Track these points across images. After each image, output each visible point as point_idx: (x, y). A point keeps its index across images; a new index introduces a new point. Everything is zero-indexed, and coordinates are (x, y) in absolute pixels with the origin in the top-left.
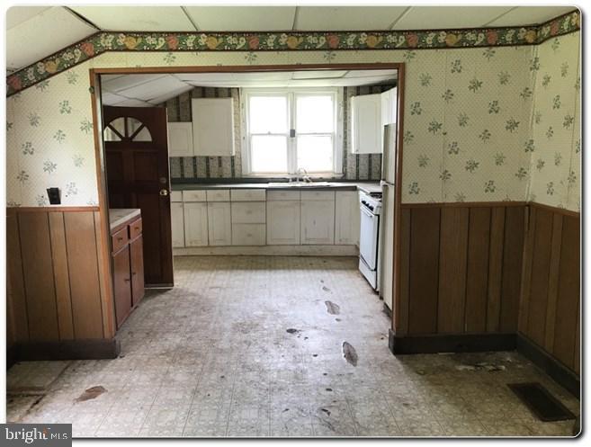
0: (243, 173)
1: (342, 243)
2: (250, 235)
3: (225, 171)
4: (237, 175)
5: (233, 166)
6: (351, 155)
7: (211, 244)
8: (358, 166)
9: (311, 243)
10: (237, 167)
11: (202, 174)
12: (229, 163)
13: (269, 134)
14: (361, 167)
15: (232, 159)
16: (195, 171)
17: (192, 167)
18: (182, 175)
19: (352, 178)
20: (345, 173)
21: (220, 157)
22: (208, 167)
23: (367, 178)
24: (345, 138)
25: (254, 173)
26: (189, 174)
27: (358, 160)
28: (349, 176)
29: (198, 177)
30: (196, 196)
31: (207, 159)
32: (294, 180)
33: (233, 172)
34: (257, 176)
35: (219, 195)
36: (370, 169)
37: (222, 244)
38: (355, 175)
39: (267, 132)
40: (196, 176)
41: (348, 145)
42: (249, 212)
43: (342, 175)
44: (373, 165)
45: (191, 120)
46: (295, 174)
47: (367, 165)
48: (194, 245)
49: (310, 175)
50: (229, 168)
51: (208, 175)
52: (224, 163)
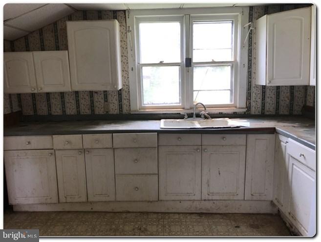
0: (133, 108)
1: (255, 198)
2: (137, 188)
3: (111, 106)
4: (125, 110)
5: (120, 100)
6: (257, 86)
7: (90, 199)
8: (263, 99)
9: (215, 198)
10: (125, 102)
11: (85, 110)
12: (116, 97)
13: (161, 64)
14: (268, 100)
15: (120, 92)
16: (78, 106)
17: (74, 102)
18: (64, 111)
19: (257, 113)
20: (249, 107)
21: (105, 92)
22: (92, 102)
23: (274, 113)
24: (250, 67)
25: (145, 108)
26: (71, 110)
27: (264, 93)
28: (253, 111)
29: (82, 113)
30: (69, 142)
31: (91, 94)
32: (190, 116)
33: (121, 107)
34: (148, 111)
35: (97, 140)
36: (278, 103)
37: (104, 199)
38: (260, 109)
39: (158, 62)
40: (79, 112)
41: (253, 75)
42: (136, 160)
43: (245, 110)
44: (281, 98)
45: (66, 48)
46: (191, 108)
47: (274, 97)
48: (69, 200)
49: (209, 110)
50: (117, 103)
51: (93, 111)
52: (110, 98)
